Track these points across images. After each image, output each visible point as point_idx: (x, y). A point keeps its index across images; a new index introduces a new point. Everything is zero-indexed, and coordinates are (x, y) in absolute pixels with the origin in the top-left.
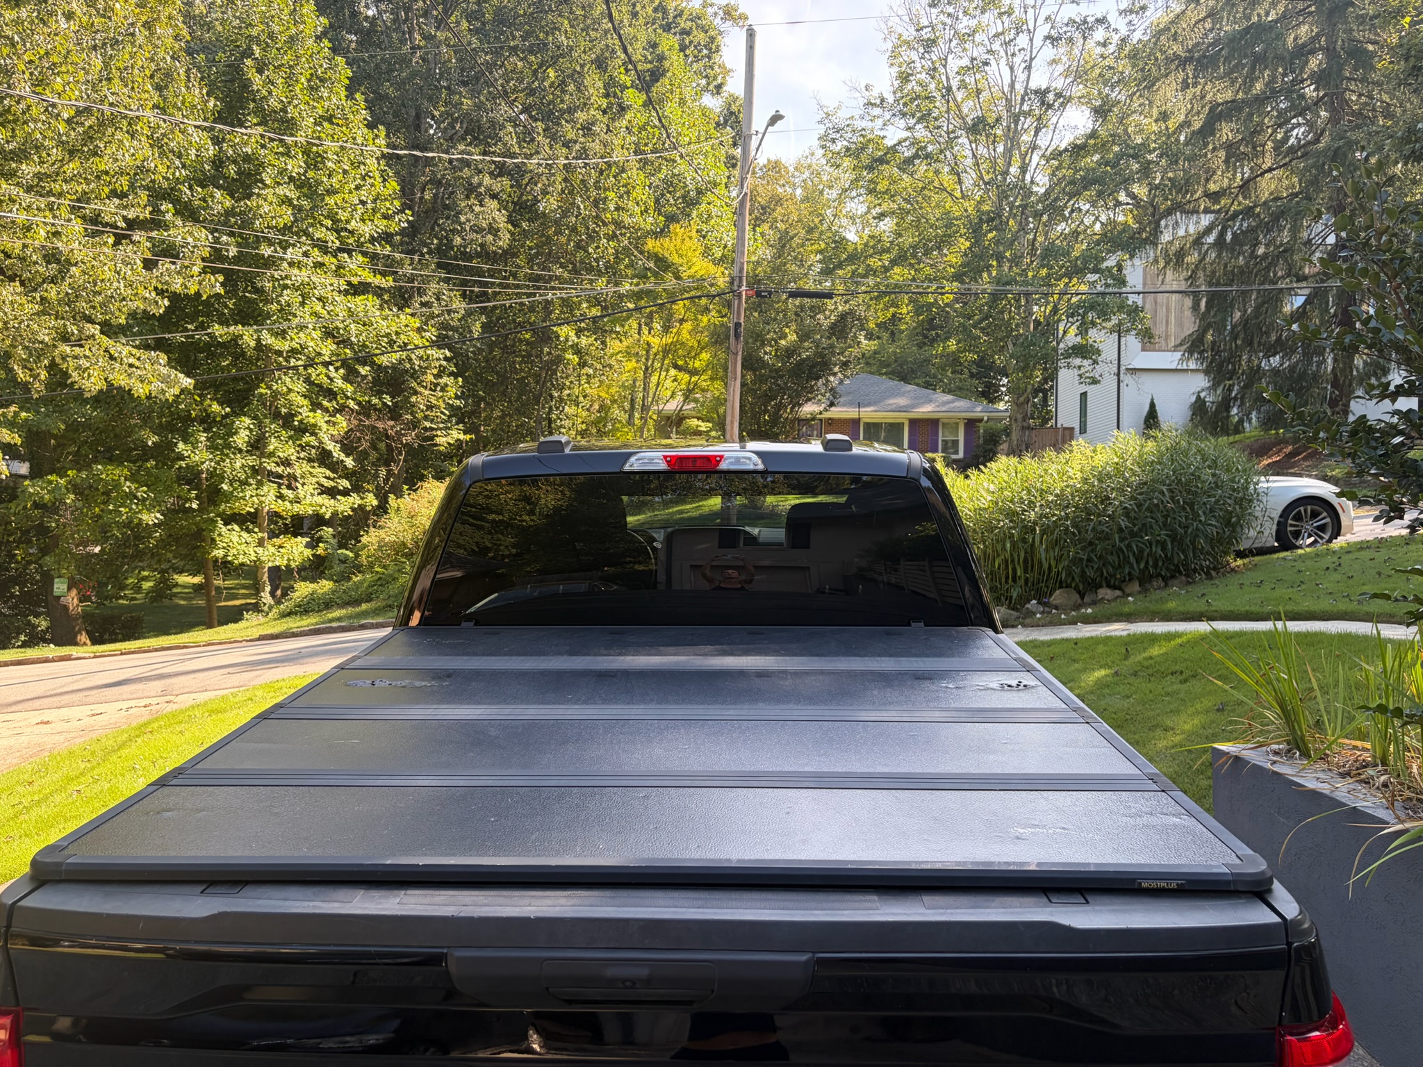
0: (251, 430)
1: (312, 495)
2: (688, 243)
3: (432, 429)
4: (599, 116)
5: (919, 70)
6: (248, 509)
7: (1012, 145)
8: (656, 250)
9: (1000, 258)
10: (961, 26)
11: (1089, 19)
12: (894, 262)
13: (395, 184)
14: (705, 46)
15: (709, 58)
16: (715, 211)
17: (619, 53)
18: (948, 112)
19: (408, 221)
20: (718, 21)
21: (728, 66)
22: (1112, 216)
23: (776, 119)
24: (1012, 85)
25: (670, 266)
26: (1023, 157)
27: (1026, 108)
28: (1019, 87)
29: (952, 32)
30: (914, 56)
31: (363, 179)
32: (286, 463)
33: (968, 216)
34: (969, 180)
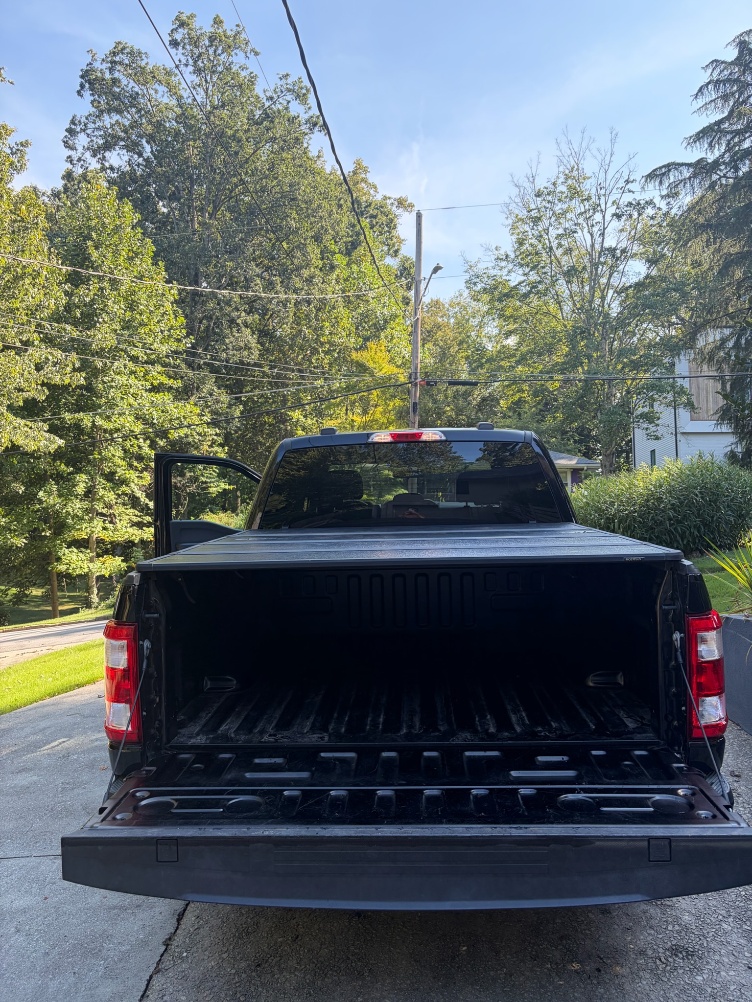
0: (87, 483)
1: (126, 527)
2: (379, 354)
3: (206, 482)
4: (317, 272)
5: (531, 236)
6: (83, 537)
7: (595, 284)
8: (358, 359)
9: (589, 357)
10: (557, 208)
11: (641, 202)
12: (518, 362)
13: (183, 319)
14: (386, 225)
15: (390, 233)
16: (396, 334)
17: (330, 231)
18: (551, 263)
19: (191, 343)
20: (394, 208)
21: (402, 237)
22: (667, 332)
23: (437, 269)
24: (593, 246)
25: (367, 369)
26: (602, 291)
27: (602, 260)
28: (597, 247)
29: (551, 212)
30: (527, 228)
31: (163, 316)
32: (109, 506)
33: (567, 331)
34: (567, 308)
